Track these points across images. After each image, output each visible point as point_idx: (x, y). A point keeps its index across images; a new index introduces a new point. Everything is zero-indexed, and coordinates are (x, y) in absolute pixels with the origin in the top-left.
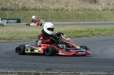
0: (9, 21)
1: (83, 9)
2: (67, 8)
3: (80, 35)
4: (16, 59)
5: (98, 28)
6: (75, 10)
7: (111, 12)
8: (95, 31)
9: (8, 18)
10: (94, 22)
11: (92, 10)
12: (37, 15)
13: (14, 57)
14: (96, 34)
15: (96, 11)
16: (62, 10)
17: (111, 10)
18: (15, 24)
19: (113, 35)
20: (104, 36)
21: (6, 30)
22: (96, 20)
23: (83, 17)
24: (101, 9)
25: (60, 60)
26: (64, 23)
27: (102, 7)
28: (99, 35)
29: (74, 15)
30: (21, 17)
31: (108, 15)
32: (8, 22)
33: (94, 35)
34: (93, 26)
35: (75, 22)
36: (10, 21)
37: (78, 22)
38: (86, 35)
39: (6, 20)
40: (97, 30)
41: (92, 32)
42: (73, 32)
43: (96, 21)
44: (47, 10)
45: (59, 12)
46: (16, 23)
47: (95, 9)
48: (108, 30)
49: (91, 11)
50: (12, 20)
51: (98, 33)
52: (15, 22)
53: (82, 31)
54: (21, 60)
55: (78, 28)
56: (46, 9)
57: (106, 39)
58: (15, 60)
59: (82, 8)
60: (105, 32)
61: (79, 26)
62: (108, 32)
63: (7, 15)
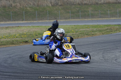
1: (32, 5)
6: (23, 7)
7: (60, 8)
11: (41, 6)
16: (9, 6)
17: (60, 5)
24: (50, 5)
27: (51, 3)
47: (44, 5)
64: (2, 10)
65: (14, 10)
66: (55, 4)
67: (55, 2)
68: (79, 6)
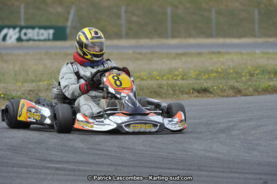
0: (25, 34)
3: (274, 86)
4: (48, 168)
9: (23, 24)
12: (126, 12)
13: (43, 163)
18: (49, 44)
21: (17, 68)
26: (221, 41)
29: (256, 12)
30: (67, 20)
32: (23, 37)
35: (259, 37)
36: (31, 33)
37: (270, 36)
39: (17, 30)
42: (251, 75)
46: (49, 40)
50: (36, 30)
52: (45, 36)
54: (67, 173)
55: (268, 58)
58: (46, 174)
61: (271, 51)
63: (18, 12)
64: (188, 5)
65: (226, 6)
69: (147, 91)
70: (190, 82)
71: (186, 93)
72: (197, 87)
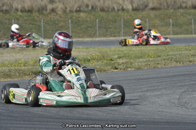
1: (90, 8)
2: (54, 6)
5: (124, 52)
6: (71, 11)
7: (152, 14)
8: (120, 58)
10: (115, 36)
11: (110, 10)
14: (121, 64)
15: (120, 12)
16: (41, 10)
17: (153, 9)
19: (159, 66)
20: (139, 69)
22: (119, 32)
23: (91, 27)
24: (130, 7)
25: (41, 126)
27: (132, 3)
28: (128, 68)
31: (147, 20)
33: (116, 69)
34: (113, 48)
37: (79, 37)
38: (98, 67)
40: (123, 55)
41: (111, 60)
43: (119, 36)
44: (7, 12)
45: (35, 14)
47: (116, 8)
48: (149, 55)
49: (108, 11)
51: (126, 63)
53: (89, 58)
55: (79, 51)
56: (4, 8)
57: (145, 76)
59: (87, 6)
60: (141, 60)
61: (80, 47)
62: (148, 59)
64: (25, 18)
65: (51, 18)
66: (141, 7)
67: (141, 2)
68: (193, 11)
69: (1, 74)
70: (30, 67)
71: (27, 75)
72: (34, 70)
